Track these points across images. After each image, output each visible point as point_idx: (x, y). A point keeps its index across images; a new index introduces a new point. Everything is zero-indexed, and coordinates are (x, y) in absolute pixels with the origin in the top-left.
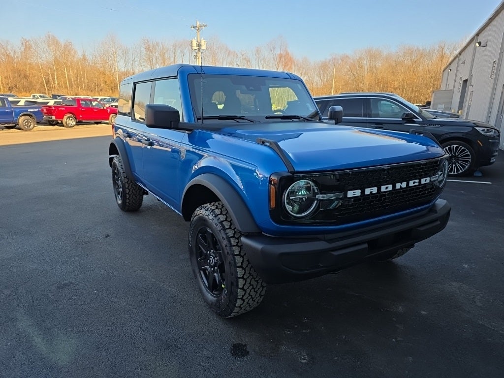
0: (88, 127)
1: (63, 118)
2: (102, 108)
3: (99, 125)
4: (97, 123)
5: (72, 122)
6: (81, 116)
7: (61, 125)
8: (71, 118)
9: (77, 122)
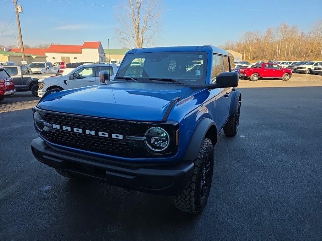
0: (265, 82)
1: (251, 75)
2: (279, 69)
3: (276, 80)
4: (275, 79)
5: (256, 78)
6: (262, 74)
7: (249, 79)
8: (256, 76)
9: (259, 78)
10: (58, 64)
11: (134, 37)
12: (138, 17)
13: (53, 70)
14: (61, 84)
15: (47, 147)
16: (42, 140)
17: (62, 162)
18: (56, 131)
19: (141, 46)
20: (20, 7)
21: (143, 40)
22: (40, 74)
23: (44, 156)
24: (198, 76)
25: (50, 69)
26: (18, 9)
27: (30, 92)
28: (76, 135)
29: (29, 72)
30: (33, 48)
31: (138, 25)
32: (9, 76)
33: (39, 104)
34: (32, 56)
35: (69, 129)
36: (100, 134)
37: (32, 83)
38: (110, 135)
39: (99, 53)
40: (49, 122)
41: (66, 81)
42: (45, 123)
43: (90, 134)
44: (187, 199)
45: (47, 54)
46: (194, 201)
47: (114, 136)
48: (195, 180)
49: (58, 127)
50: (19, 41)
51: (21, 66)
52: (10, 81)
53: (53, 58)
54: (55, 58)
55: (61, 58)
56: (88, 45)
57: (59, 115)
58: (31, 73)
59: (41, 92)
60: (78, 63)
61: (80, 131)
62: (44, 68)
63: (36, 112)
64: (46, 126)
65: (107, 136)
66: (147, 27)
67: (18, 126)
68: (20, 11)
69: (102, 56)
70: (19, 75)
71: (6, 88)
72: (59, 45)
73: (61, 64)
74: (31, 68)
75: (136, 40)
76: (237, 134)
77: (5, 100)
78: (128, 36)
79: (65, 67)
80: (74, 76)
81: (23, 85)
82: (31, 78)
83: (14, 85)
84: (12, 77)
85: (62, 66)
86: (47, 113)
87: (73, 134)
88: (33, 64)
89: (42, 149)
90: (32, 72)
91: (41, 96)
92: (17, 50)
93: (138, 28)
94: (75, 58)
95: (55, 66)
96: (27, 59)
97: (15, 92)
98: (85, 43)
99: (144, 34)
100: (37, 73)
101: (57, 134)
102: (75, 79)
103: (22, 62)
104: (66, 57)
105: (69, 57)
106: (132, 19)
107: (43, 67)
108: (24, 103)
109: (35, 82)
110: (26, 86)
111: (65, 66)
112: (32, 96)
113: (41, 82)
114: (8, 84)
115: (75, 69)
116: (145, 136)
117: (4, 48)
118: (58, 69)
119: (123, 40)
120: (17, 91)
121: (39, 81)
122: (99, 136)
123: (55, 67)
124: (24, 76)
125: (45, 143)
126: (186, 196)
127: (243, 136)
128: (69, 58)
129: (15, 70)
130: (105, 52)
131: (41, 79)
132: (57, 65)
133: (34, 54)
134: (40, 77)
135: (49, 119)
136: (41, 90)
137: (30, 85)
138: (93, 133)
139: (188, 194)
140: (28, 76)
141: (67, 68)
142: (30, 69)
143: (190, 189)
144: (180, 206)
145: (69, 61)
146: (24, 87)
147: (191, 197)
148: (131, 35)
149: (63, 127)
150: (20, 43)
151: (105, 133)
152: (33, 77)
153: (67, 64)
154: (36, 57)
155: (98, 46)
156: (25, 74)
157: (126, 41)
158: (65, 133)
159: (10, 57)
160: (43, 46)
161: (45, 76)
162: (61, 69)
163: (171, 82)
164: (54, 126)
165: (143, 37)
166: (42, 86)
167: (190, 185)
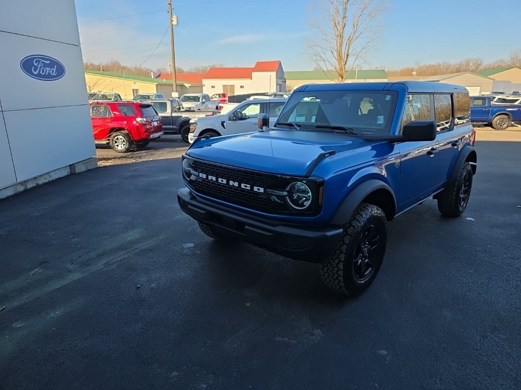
10: (218, 96)
11: (334, 52)
12: (344, 18)
13: (210, 106)
14: (218, 128)
15: (193, 198)
16: (189, 190)
17: (204, 213)
18: (202, 180)
19: (343, 66)
20: (176, 17)
21: (348, 55)
22: (194, 111)
23: (189, 206)
24: (380, 125)
25: (206, 103)
26: (172, 21)
27: (179, 136)
28: (220, 185)
29: (180, 108)
30: (187, 72)
31: (342, 31)
32: (157, 114)
33: (188, 151)
34: (185, 84)
35: (214, 179)
36: (243, 186)
37: (183, 123)
38: (252, 188)
39: (277, 78)
40: (196, 170)
41: (224, 122)
42: (193, 172)
43: (233, 186)
44: (335, 271)
45: (204, 82)
46: (342, 275)
47: (256, 189)
48: (345, 250)
49: (204, 176)
50: (171, 63)
51: (171, 101)
52: (158, 121)
53: (212, 87)
54: (214, 87)
55: (222, 87)
56: (262, 67)
57: (206, 164)
58: (183, 110)
59: (192, 137)
60: (244, 95)
61: (225, 181)
62: (199, 103)
63: (185, 160)
64: (194, 175)
65: (249, 188)
66: (357, 34)
67: (164, 178)
68: (175, 23)
69: (280, 83)
70: (168, 113)
71: (153, 130)
72: (222, 67)
73: (221, 95)
74: (183, 103)
75: (336, 57)
76: (463, 214)
77: (151, 144)
78: (324, 50)
79: (226, 101)
80: (234, 116)
81: (171, 127)
82: (181, 117)
83: (161, 126)
84: (161, 115)
85: (223, 99)
86: (195, 161)
87: (218, 185)
88: (185, 97)
89: (187, 199)
90: (183, 108)
91: (191, 142)
92: (168, 76)
93: (341, 36)
94: (242, 87)
95: (213, 99)
96: (179, 88)
97: (162, 135)
98: (258, 63)
99: (351, 46)
100: (189, 110)
101: (202, 183)
102: (236, 120)
103: (173, 93)
104: (230, 85)
105: (234, 85)
106: (333, 23)
107: (197, 101)
108: (171, 150)
109: (186, 122)
110: (176, 127)
111: (227, 99)
112: (181, 141)
113: (193, 124)
114: (155, 124)
115: (239, 104)
116: (287, 191)
117: (152, 73)
118: (217, 104)
119: (314, 57)
120: (165, 133)
121: (191, 122)
122: (241, 188)
123: (213, 101)
124: (174, 115)
125: (191, 193)
126: (333, 268)
127: (472, 219)
128: (232, 87)
129: (163, 106)
130: (285, 76)
131: (194, 118)
132: (216, 98)
133: (188, 82)
134: (193, 116)
135: (197, 167)
136: (192, 134)
137: (180, 127)
138: (236, 184)
139: (335, 266)
140: (179, 114)
141: (229, 102)
142: (182, 105)
143: (337, 261)
144: (328, 281)
145: (233, 92)
146: (173, 129)
147: (339, 269)
148: (329, 49)
149: (209, 176)
150: (172, 66)
151: (248, 185)
152: (184, 115)
153: (229, 97)
154: (190, 85)
155: (277, 67)
156: (176, 111)
157: (319, 59)
158: (210, 182)
159: (159, 86)
160: (201, 68)
161: (199, 114)
162: (220, 105)
163: (344, 131)
164: (201, 175)
165: (348, 52)
166: (194, 128)
167: (338, 256)
